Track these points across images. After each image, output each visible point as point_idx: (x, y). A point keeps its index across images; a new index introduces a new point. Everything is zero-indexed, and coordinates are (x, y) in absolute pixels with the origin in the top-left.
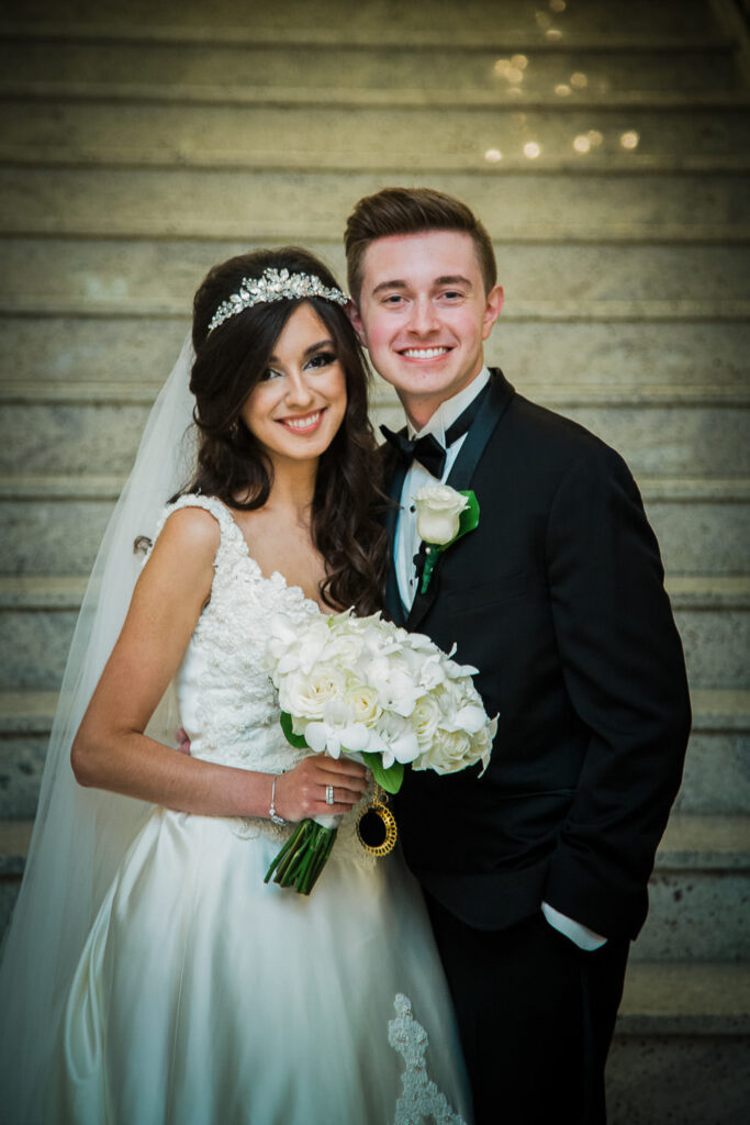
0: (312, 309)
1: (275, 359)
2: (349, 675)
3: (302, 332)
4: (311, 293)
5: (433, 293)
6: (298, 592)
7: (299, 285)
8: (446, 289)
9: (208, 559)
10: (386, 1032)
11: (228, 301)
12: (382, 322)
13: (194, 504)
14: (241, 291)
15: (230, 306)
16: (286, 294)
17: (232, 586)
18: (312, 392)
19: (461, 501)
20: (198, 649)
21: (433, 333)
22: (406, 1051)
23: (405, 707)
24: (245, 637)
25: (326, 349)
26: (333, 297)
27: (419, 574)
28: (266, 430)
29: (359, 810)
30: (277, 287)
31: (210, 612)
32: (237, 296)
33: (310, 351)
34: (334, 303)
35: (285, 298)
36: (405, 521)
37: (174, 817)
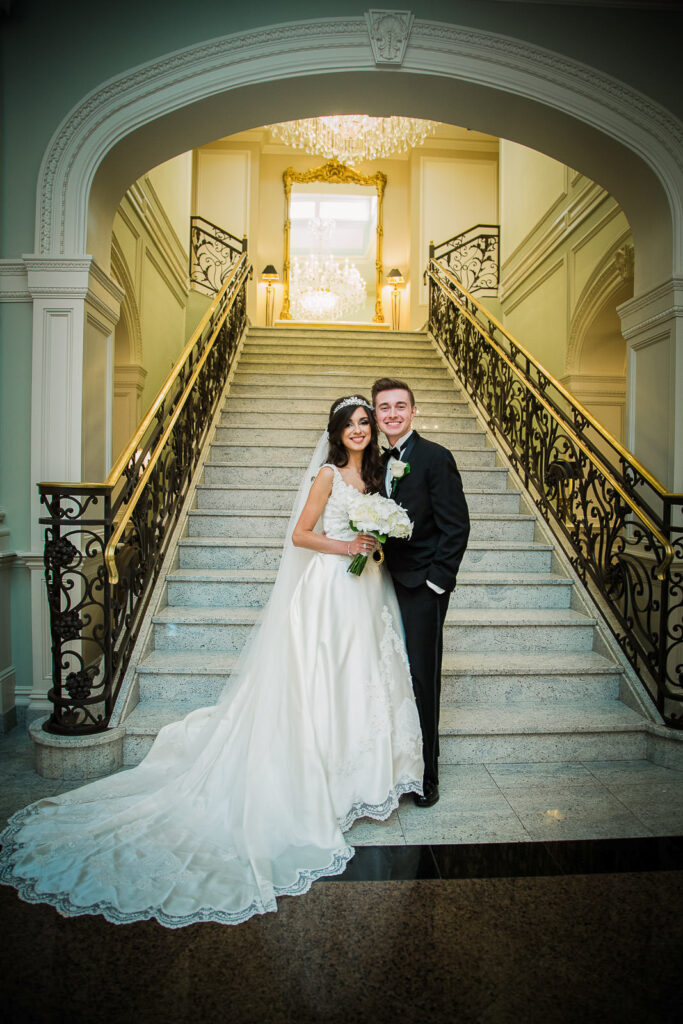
1: (351, 420)
2: (370, 508)
3: (359, 414)
4: (363, 404)
5: (396, 407)
6: (356, 490)
7: (360, 402)
8: (399, 405)
9: (331, 481)
11: (340, 405)
12: (381, 415)
14: (343, 402)
17: (338, 489)
18: (361, 432)
19: (405, 465)
20: (328, 508)
21: (396, 418)
22: (386, 621)
23: (386, 517)
24: (341, 503)
25: (366, 420)
27: (392, 486)
28: (347, 442)
29: (373, 551)
30: (353, 402)
31: (332, 497)
32: (342, 404)
33: (362, 419)
34: (369, 408)
35: (355, 405)
36: (389, 471)
37: (321, 554)
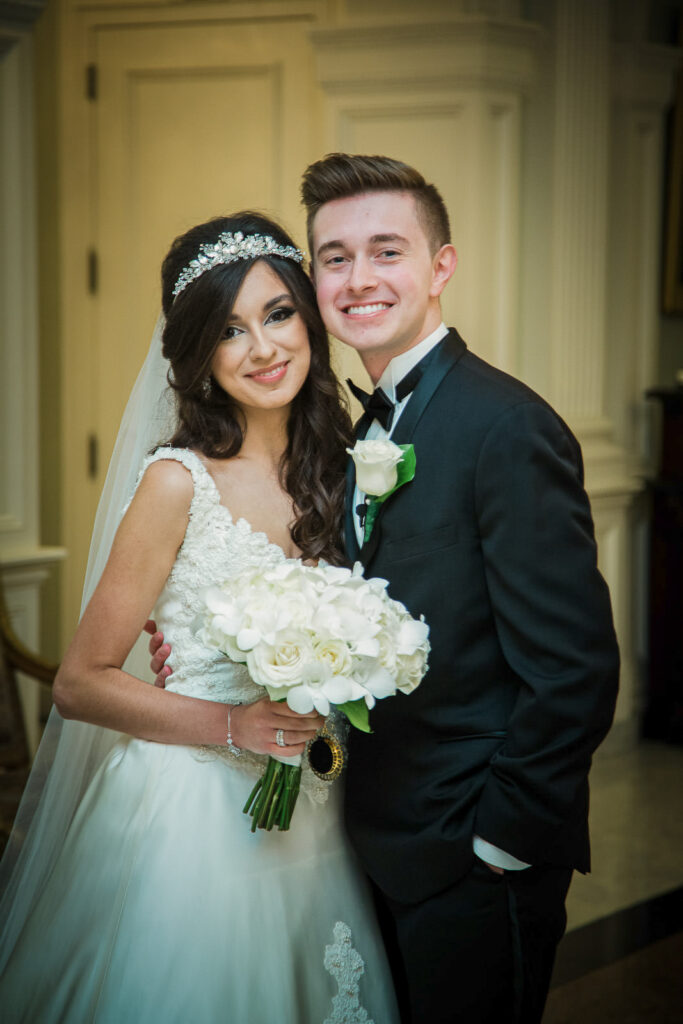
0: (268, 266)
4: (265, 252)
5: (371, 252)
6: (262, 537)
8: (382, 248)
10: (322, 956)
11: (188, 266)
13: (169, 457)
14: (199, 256)
15: (190, 270)
16: (241, 254)
17: (205, 533)
18: (274, 345)
22: (340, 976)
24: (213, 579)
25: (285, 303)
26: (288, 255)
30: (233, 249)
31: (184, 557)
32: (195, 261)
34: (289, 260)
35: (241, 259)
